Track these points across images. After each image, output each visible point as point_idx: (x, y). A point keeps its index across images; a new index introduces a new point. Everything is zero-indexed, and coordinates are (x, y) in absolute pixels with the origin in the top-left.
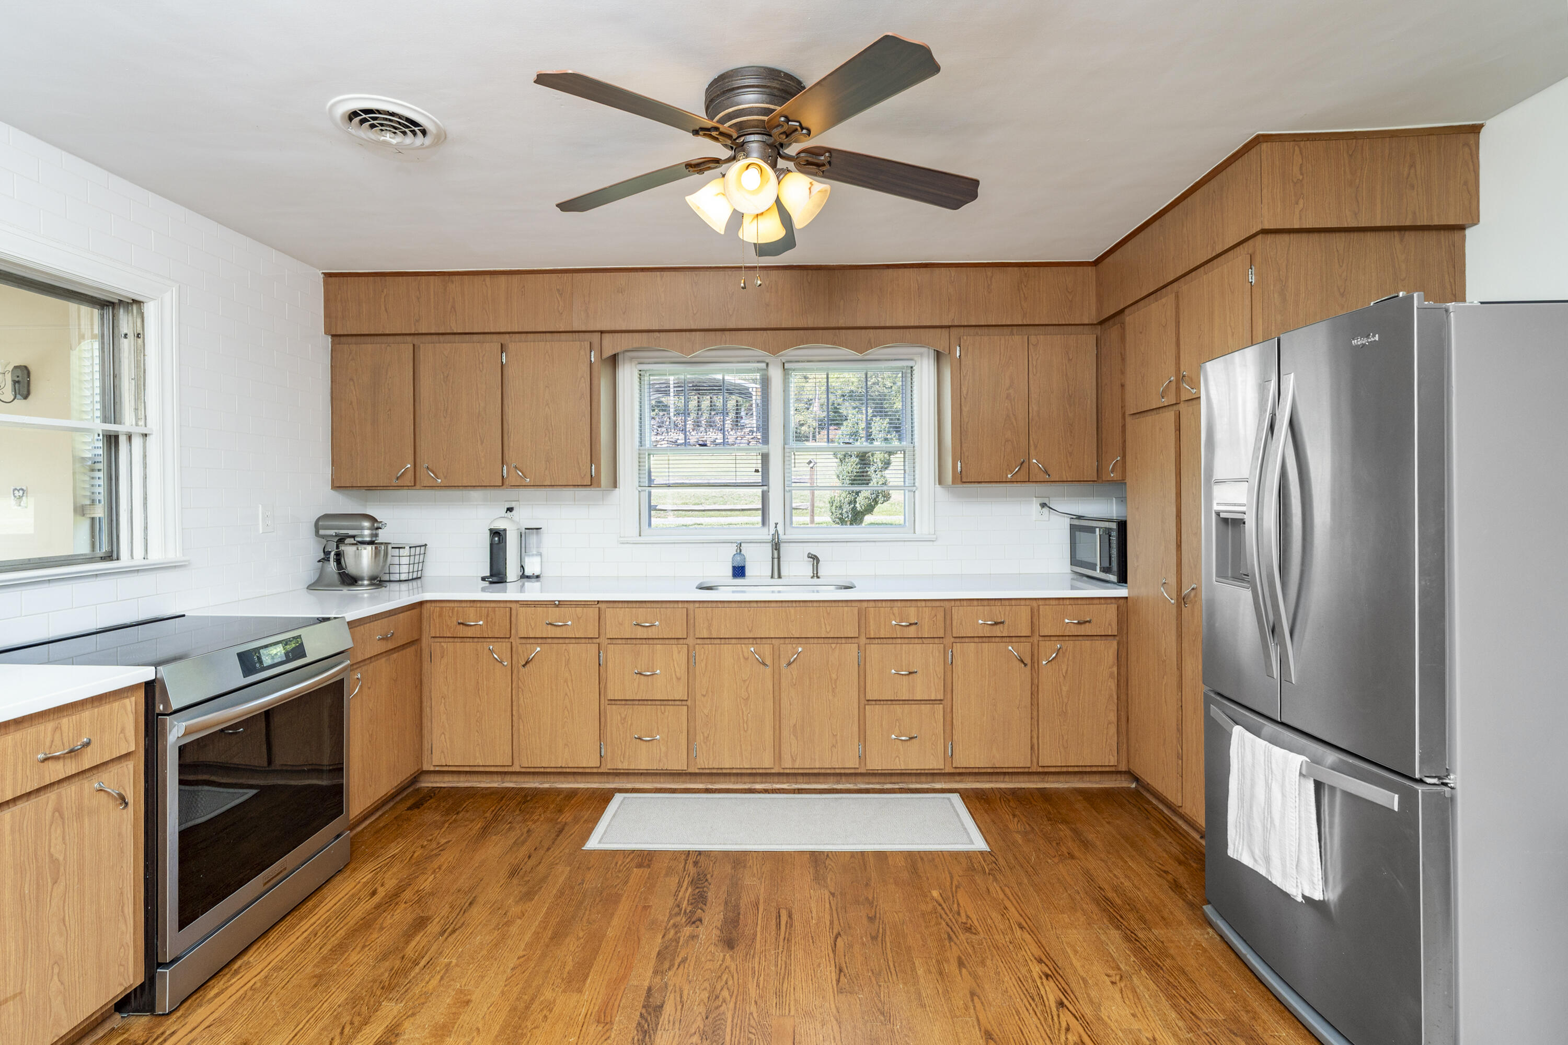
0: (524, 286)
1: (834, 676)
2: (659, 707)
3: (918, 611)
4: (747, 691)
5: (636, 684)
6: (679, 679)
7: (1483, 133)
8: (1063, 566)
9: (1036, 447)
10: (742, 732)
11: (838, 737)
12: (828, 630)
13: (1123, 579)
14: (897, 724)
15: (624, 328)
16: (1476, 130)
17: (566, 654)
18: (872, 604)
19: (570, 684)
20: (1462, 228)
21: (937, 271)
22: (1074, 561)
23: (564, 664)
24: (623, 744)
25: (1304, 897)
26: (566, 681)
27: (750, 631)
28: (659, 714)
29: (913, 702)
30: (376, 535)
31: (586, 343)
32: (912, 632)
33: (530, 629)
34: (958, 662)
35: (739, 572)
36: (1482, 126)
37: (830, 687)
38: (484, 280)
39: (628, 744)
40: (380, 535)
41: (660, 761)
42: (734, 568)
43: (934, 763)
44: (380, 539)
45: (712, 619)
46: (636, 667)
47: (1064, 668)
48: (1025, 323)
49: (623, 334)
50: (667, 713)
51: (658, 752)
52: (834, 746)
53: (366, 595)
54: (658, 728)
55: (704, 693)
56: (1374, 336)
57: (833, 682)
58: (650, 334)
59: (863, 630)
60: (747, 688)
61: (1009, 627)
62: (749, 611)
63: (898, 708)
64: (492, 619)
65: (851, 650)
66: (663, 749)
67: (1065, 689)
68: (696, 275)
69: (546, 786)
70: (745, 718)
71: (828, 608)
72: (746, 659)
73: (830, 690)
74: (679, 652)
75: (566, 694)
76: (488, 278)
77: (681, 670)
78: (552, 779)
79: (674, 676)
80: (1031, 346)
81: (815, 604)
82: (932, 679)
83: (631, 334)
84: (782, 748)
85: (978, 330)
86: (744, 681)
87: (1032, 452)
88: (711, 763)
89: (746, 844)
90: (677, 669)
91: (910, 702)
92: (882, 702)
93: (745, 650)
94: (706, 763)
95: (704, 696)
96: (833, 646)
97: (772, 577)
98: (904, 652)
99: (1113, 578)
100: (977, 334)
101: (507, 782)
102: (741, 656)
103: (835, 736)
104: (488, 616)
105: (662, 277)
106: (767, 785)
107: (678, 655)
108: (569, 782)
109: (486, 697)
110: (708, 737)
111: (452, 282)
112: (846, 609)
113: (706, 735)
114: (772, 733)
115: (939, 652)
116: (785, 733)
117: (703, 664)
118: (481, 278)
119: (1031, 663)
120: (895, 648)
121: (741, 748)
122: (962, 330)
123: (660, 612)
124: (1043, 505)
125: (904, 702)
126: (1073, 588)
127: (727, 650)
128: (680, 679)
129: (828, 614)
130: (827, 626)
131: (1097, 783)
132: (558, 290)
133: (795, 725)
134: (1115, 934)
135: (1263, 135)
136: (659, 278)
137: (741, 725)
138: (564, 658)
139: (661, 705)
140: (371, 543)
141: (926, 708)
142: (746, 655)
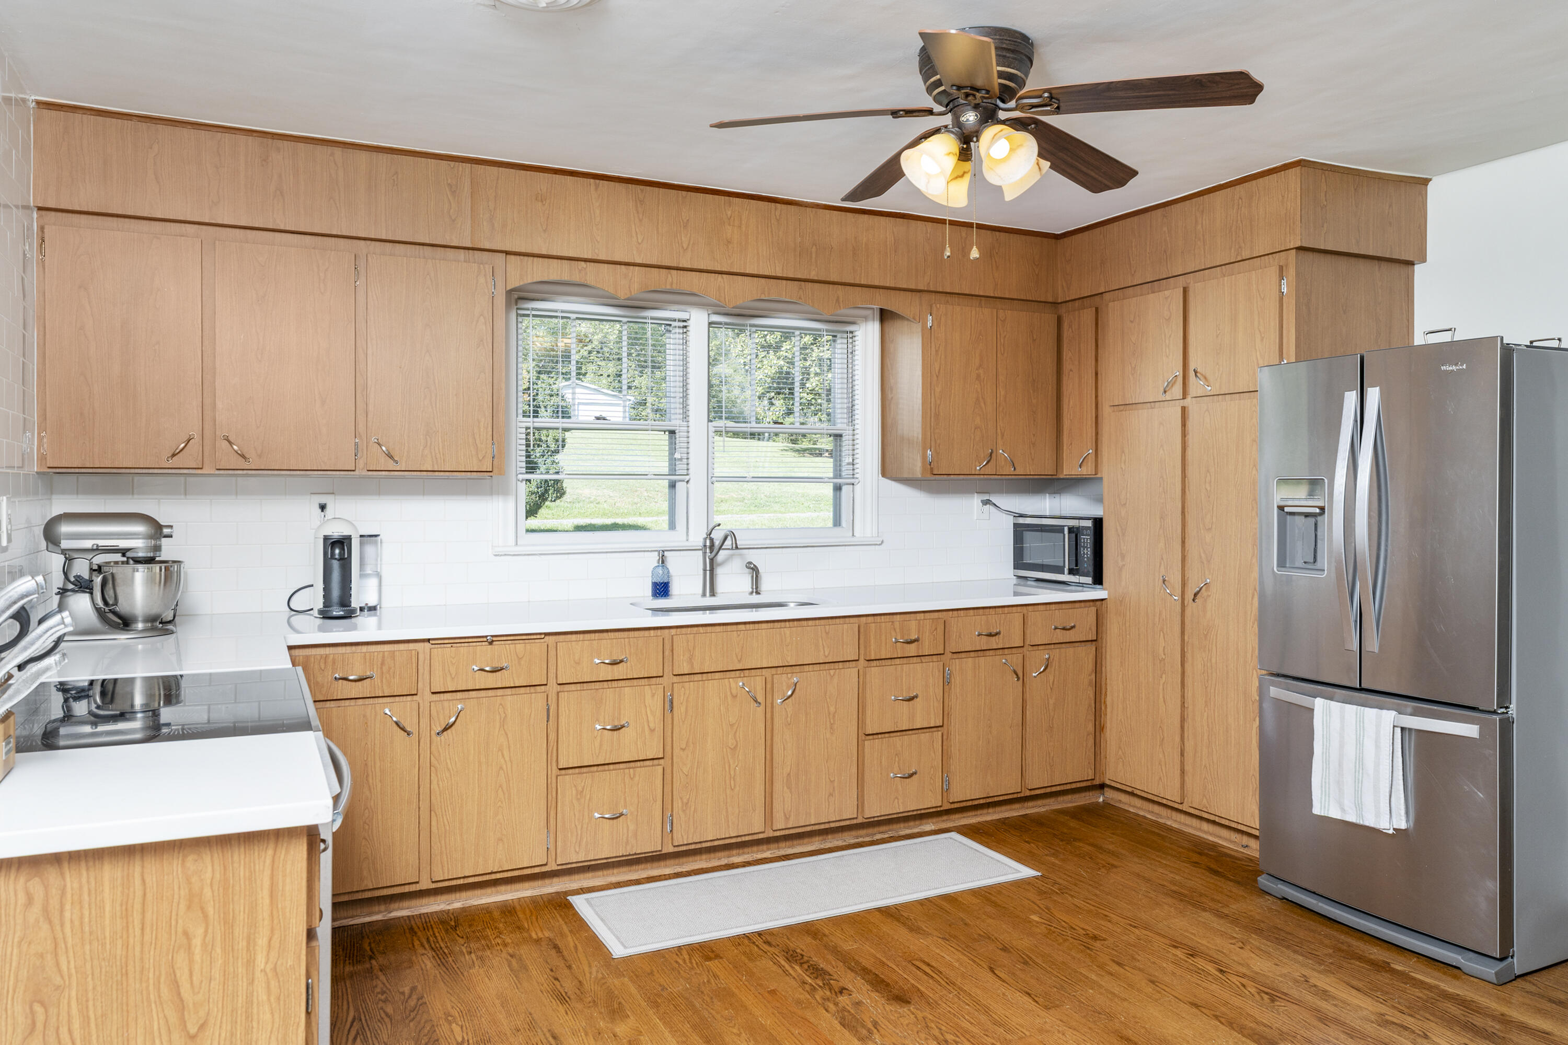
0: (396, 173)
1: (832, 709)
2: (627, 771)
3: (919, 623)
4: (735, 738)
5: (597, 743)
6: (652, 731)
7: (1430, 186)
8: (1006, 570)
9: (1003, 435)
10: (728, 791)
11: (836, 784)
12: (827, 653)
13: (1098, 579)
14: (897, 759)
15: (544, 252)
16: (1425, 182)
17: (501, 710)
18: (870, 619)
19: (506, 753)
20: (1411, 264)
21: (913, 223)
22: (1019, 563)
23: (498, 725)
24: (579, 827)
25: (1394, 829)
26: (500, 749)
27: (739, 661)
28: (627, 780)
29: (910, 732)
30: (157, 548)
31: (487, 266)
32: (912, 649)
33: (449, 679)
34: (957, 680)
35: (662, 589)
36: (1430, 180)
37: (828, 723)
38: (332, 154)
39: (585, 826)
40: (163, 548)
41: (627, 843)
42: (655, 585)
43: (932, 800)
44: (164, 555)
45: (694, 648)
46: (598, 720)
47: (1051, 679)
48: (996, 295)
49: (535, 259)
50: (637, 778)
51: (625, 831)
52: (831, 795)
53: (140, 647)
54: (625, 799)
55: (684, 747)
56: (1462, 365)
57: (831, 716)
58: (573, 262)
59: (862, 652)
60: (736, 733)
61: (1003, 638)
62: (739, 635)
63: (897, 740)
64: (390, 668)
65: (851, 673)
66: (632, 827)
67: (1051, 702)
68: (642, 191)
69: (457, 905)
70: (732, 773)
71: (827, 627)
72: (734, 697)
73: (828, 726)
74: (653, 695)
75: (501, 768)
76: (338, 151)
77: (655, 720)
78: (464, 895)
79: (646, 727)
80: (999, 322)
81: (810, 623)
82: (932, 704)
83: (546, 260)
84: (774, 804)
85: (948, 298)
86: (732, 725)
87: (1000, 442)
88: (691, 836)
89: (799, 916)
90: (651, 718)
91: (908, 732)
92: (880, 736)
93: (733, 685)
94: (685, 837)
95: (683, 750)
96: (832, 672)
97: (704, 595)
98: (904, 674)
99: (1089, 580)
100: (948, 302)
101: (397, 910)
102: (729, 693)
103: (832, 782)
104: (383, 664)
105: (597, 187)
106: (746, 856)
107: (652, 698)
108: (489, 895)
109: (379, 785)
110: (687, 803)
111: (278, 149)
112: (845, 626)
113: (685, 801)
114: (762, 787)
115: (939, 671)
116: (778, 786)
117: (683, 709)
118: (329, 150)
119: (1020, 676)
120: (896, 668)
121: (727, 812)
122: (933, 296)
123: (629, 642)
124: (986, 502)
125: (901, 733)
126: (1016, 594)
127: (712, 686)
128: (654, 730)
129: (827, 633)
130: (826, 649)
131: (1071, 802)
132: (450, 185)
133: (789, 774)
134: (1206, 915)
135: (1304, 160)
136: (593, 187)
137: (728, 782)
138: (498, 717)
139: (629, 768)
140: (150, 561)
141: (925, 737)
142: (734, 692)
